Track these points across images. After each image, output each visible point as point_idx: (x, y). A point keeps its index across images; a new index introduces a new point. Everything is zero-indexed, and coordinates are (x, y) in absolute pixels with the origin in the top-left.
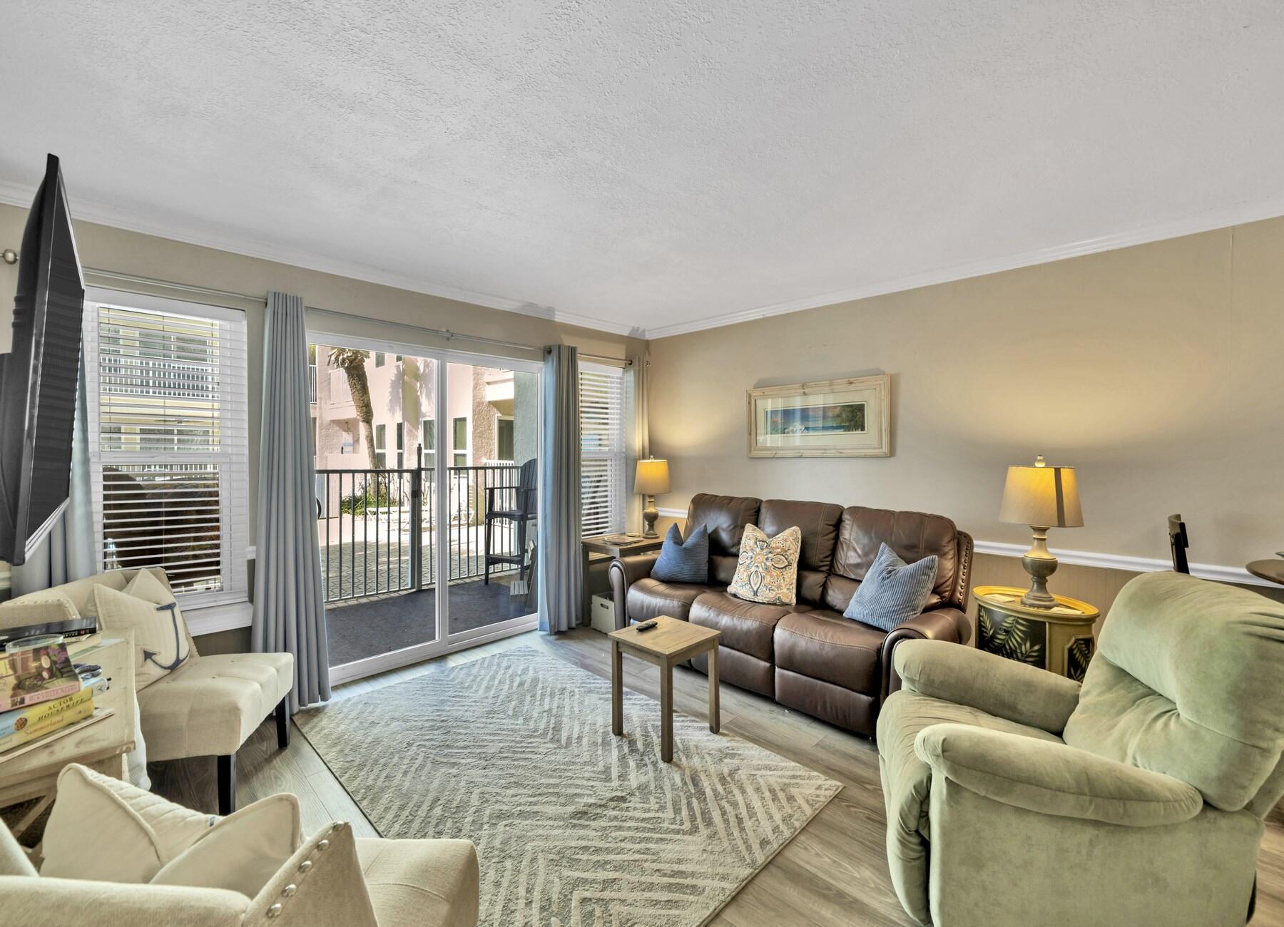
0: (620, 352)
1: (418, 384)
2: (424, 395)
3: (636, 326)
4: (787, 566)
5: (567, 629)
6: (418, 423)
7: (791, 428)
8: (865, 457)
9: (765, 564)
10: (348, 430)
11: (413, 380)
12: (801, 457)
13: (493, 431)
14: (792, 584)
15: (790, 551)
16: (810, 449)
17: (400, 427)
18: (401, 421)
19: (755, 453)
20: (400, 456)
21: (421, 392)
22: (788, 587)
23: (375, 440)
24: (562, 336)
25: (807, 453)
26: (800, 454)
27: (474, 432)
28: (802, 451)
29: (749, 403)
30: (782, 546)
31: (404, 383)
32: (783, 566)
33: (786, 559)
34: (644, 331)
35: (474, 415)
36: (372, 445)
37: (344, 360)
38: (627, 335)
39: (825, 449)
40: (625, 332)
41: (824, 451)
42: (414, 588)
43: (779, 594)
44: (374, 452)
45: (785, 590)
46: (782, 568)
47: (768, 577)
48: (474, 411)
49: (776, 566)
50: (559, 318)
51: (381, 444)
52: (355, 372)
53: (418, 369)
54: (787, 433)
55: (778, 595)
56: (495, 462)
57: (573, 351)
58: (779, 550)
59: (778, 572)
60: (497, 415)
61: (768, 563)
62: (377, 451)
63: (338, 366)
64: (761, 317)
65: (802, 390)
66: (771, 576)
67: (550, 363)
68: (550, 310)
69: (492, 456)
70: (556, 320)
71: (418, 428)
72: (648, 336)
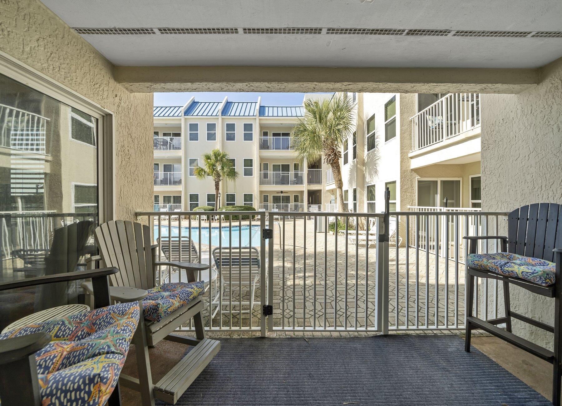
1: (364, 168)
2: (367, 173)
6: (364, 187)
10: (333, 194)
11: (362, 167)
13: (414, 188)
17: (355, 191)
18: (355, 187)
20: (355, 205)
21: (366, 172)
23: (344, 197)
27: (401, 189)
31: (357, 167)
35: (401, 178)
36: (342, 199)
37: (330, 160)
44: (343, 202)
48: (401, 176)
51: (346, 199)
52: (334, 165)
53: (364, 160)
56: (416, 208)
60: (417, 178)
62: (344, 202)
63: (328, 163)
69: (413, 204)
71: (364, 190)
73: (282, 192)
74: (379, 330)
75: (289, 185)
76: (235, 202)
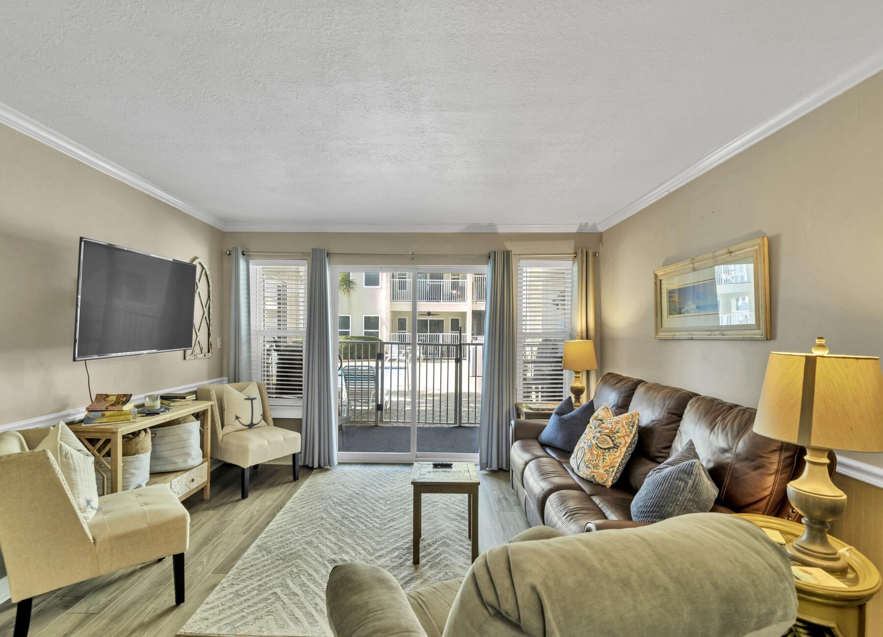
0: (569, 247)
3: (584, 222)
4: (611, 448)
5: (497, 469)
7: (686, 308)
8: (744, 339)
9: (591, 442)
12: (692, 339)
14: (614, 466)
15: (619, 434)
16: (698, 331)
19: (662, 335)
22: (607, 468)
24: (505, 243)
25: (697, 335)
26: (691, 336)
28: (693, 333)
29: (656, 284)
30: (611, 427)
32: (606, 447)
33: (612, 441)
34: (595, 225)
38: (575, 231)
39: (711, 331)
40: (574, 229)
41: (709, 333)
42: (457, 424)
43: (594, 472)
45: (601, 471)
46: (605, 449)
47: (589, 454)
49: (600, 445)
50: (501, 230)
54: (684, 313)
55: (593, 474)
57: (507, 255)
58: (607, 431)
59: (600, 452)
61: (593, 441)
64: (667, 193)
65: (692, 265)
66: (592, 454)
67: (489, 265)
68: (492, 225)
70: (499, 232)
72: (601, 229)
73: (429, 314)
74: (456, 423)
75: (442, 303)
76: (350, 330)
